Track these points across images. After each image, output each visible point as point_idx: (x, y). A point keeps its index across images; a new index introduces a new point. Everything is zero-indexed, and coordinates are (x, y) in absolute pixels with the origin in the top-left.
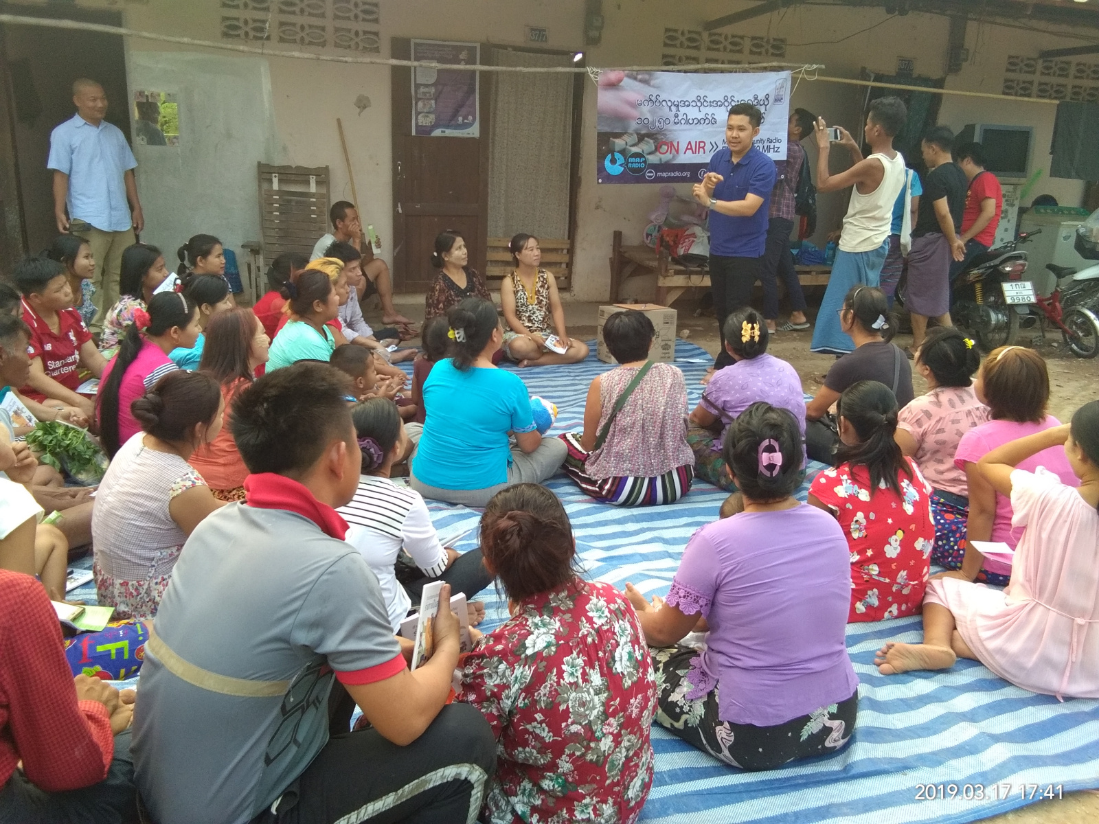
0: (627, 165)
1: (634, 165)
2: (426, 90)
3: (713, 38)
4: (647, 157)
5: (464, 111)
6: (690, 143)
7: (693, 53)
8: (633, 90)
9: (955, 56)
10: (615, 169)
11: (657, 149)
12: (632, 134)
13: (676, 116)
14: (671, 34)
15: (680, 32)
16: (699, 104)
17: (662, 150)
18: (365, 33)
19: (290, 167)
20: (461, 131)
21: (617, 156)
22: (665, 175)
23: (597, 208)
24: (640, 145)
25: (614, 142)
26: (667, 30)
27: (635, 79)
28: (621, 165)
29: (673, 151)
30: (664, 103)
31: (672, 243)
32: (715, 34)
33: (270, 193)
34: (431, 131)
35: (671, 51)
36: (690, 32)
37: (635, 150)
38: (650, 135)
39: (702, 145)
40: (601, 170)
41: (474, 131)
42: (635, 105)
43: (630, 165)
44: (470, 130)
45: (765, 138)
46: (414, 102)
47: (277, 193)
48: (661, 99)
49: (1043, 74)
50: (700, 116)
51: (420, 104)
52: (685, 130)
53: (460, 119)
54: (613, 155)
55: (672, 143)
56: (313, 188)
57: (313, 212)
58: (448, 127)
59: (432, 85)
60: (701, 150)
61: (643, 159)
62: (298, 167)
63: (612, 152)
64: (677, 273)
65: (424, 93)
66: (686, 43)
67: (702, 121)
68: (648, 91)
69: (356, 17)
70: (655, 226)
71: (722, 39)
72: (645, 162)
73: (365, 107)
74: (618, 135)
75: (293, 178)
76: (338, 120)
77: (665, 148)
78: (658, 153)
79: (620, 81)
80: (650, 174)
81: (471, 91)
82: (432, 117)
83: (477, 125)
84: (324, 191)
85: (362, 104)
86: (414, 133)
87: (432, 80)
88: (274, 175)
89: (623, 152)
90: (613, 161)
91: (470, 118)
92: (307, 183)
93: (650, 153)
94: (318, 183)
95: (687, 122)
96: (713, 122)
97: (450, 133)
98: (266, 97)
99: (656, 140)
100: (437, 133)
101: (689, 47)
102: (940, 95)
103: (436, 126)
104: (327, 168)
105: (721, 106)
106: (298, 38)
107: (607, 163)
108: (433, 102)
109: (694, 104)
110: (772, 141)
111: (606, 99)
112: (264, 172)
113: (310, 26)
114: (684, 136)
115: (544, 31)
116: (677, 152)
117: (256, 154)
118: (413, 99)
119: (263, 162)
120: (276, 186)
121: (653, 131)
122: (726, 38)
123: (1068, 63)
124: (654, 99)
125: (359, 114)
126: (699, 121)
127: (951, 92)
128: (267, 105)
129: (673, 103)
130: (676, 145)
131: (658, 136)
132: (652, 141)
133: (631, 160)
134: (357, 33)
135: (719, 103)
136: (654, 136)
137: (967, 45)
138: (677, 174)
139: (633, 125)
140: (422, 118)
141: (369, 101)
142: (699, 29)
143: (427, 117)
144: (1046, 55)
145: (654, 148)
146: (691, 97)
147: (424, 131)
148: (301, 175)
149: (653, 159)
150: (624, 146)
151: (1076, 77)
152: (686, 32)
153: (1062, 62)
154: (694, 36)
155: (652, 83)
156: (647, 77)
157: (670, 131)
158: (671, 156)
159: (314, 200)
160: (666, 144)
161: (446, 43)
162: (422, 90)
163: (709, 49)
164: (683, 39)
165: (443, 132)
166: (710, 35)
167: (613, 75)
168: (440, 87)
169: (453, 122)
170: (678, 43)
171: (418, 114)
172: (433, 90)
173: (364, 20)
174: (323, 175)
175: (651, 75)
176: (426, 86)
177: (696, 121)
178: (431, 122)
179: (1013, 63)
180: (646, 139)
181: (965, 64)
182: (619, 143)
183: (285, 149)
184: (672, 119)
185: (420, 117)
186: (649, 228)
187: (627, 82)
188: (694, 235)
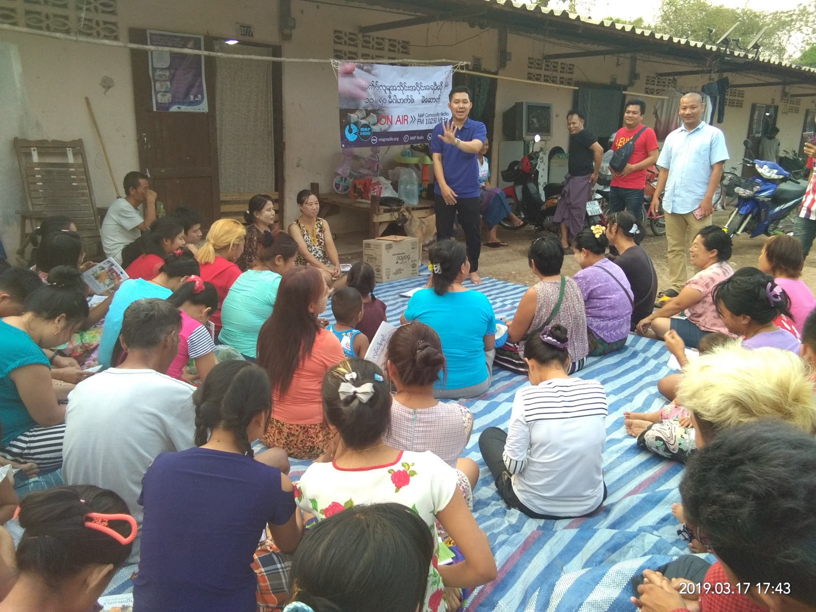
0: (359, 133)
1: (364, 134)
2: (161, 73)
3: (366, 38)
4: (372, 127)
5: (194, 91)
6: (399, 116)
7: (353, 49)
8: (361, 78)
9: (503, 57)
10: (352, 137)
11: (379, 121)
12: (362, 110)
13: (390, 97)
14: (338, 34)
15: (343, 33)
16: (402, 89)
17: (382, 123)
18: (105, 23)
19: (46, 141)
20: (194, 107)
21: (353, 126)
22: (383, 140)
23: (298, 166)
24: (367, 119)
25: (350, 116)
26: (336, 31)
27: (362, 69)
28: (355, 134)
29: (389, 123)
30: (381, 87)
31: (363, 190)
32: (366, 36)
33: (32, 165)
34: (168, 108)
35: (339, 47)
36: (350, 34)
37: (363, 122)
38: (374, 111)
39: (406, 118)
40: (343, 137)
41: (204, 107)
42: (364, 89)
43: (361, 133)
44: (200, 106)
45: (440, 113)
46: (153, 83)
47: (39, 165)
48: (379, 84)
49: (545, 69)
50: (404, 97)
51: (158, 85)
52: (396, 107)
53: (192, 97)
54: (350, 127)
55: (388, 116)
56: (71, 159)
57: (74, 180)
58: (183, 104)
59: (166, 69)
60: (406, 121)
61: (369, 129)
62: (54, 141)
63: (349, 123)
64: (386, 211)
65: (160, 76)
66: (348, 42)
67: (406, 101)
68: (371, 78)
69: (96, 9)
70: (342, 178)
71: (371, 40)
72: (370, 131)
73: (109, 87)
74: (353, 111)
75: (51, 150)
76: (87, 99)
77: (383, 120)
78: (379, 124)
79: (354, 70)
80: (374, 140)
81: (199, 74)
82: (169, 96)
83: (205, 101)
84: (80, 161)
85: (107, 84)
86: (155, 110)
87: (166, 64)
88: (32, 149)
89: (356, 124)
90: (350, 131)
91: (199, 96)
92: (65, 155)
93: (374, 125)
94: (75, 154)
95: (397, 102)
96: (412, 101)
97: (184, 108)
98: (17, 78)
99: (378, 114)
100: (174, 109)
101: (350, 45)
102: (496, 79)
103: (172, 103)
104: (80, 141)
105: (415, 90)
106: (44, 25)
107: (347, 132)
108: (168, 83)
109: (399, 88)
110: (443, 114)
111: (344, 84)
112: (20, 147)
113: (55, 16)
114: (395, 111)
115: (251, 28)
116: (391, 123)
117: (11, 131)
118: (152, 80)
119: (20, 137)
120: (35, 158)
121: (376, 108)
122: (373, 38)
123: (557, 63)
124: (374, 84)
125: (105, 93)
126: (404, 101)
127: (501, 77)
128: (18, 85)
129: (386, 87)
130: (390, 118)
131: (379, 112)
132: (375, 116)
133: (362, 129)
134: (98, 23)
135: (414, 88)
136: (377, 111)
137: (508, 51)
138: (391, 139)
139: (363, 104)
140: (161, 96)
141: (112, 82)
142: (356, 32)
143: (165, 95)
144: (547, 57)
145: (376, 121)
146: (396, 84)
147: (163, 107)
148: (59, 148)
149: (376, 129)
150: (356, 120)
151: (561, 72)
152: (348, 34)
153: (554, 62)
154: (353, 36)
155: (373, 72)
156: (369, 67)
157: (387, 108)
158: (387, 126)
159: (74, 170)
160: (385, 118)
161: (176, 34)
162: (158, 73)
163: (363, 47)
164: (346, 39)
165: (179, 108)
166: (363, 36)
167: (349, 65)
168: (173, 71)
169: (186, 100)
170: (343, 41)
171: (157, 93)
172: (168, 73)
173: (103, 12)
174: (78, 146)
175: (372, 67)
176: (162, 69)
177: (402, 101)
178: (168, 100)
179: (531, 62)
180: (371, 114)
181: (508, 63)
182: (354, 117)
183: (38, 125)
184: (388, 99)
185: (159, 95)
186: (337, 180)
187: (357, 71)
188: (378, 183)
